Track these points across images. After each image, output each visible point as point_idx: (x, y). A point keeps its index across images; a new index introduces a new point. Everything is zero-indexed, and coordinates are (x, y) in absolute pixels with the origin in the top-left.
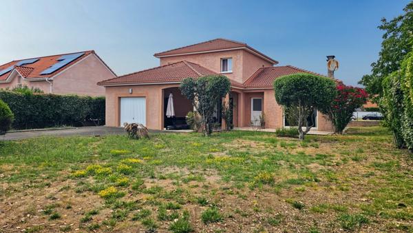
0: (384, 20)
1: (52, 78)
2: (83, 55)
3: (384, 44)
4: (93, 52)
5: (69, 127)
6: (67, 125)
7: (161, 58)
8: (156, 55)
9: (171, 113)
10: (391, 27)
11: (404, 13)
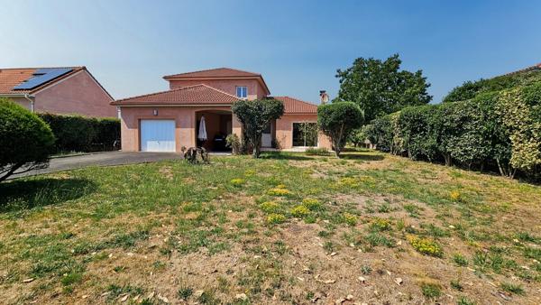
0: (339, 70)
1: (33, 95)
2: (72, 71)
3: (342, 87)
4: (84, 68)
5: (80, 153)
6: (77, 152)
7: (171, 81)
8: (165, 78)
9: (204, 136)
10: (344, 75)
11: (352, 66)
